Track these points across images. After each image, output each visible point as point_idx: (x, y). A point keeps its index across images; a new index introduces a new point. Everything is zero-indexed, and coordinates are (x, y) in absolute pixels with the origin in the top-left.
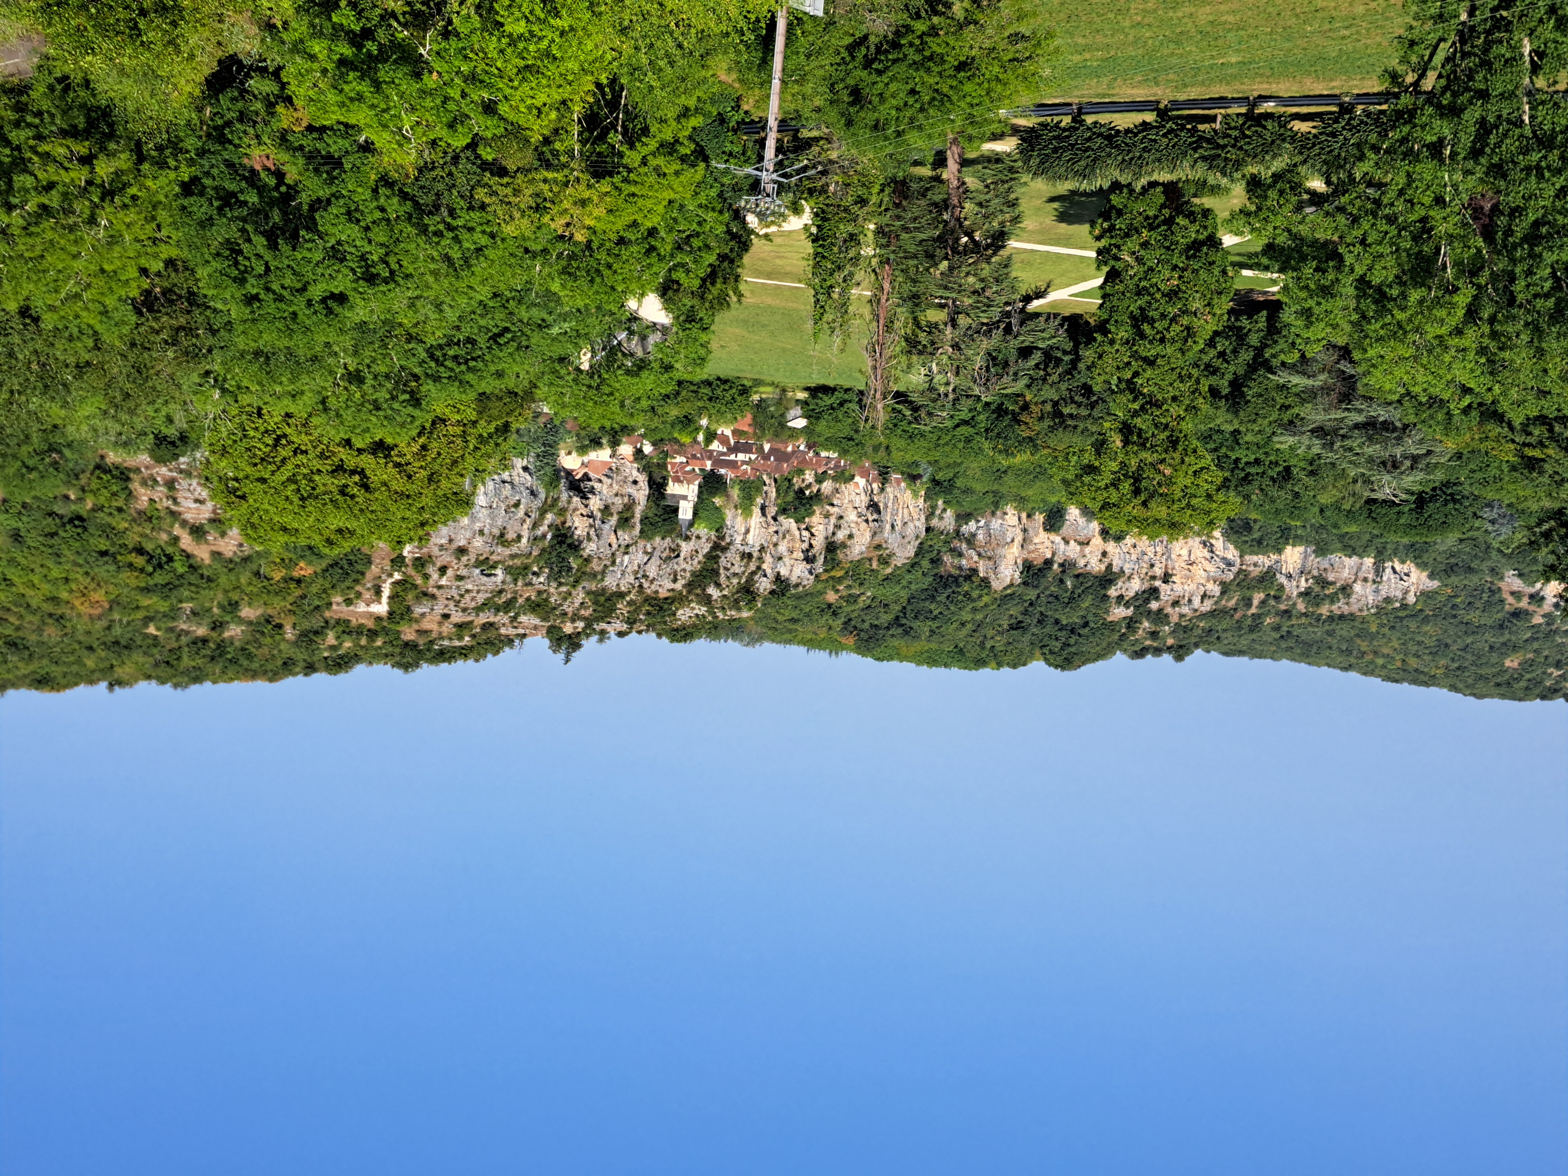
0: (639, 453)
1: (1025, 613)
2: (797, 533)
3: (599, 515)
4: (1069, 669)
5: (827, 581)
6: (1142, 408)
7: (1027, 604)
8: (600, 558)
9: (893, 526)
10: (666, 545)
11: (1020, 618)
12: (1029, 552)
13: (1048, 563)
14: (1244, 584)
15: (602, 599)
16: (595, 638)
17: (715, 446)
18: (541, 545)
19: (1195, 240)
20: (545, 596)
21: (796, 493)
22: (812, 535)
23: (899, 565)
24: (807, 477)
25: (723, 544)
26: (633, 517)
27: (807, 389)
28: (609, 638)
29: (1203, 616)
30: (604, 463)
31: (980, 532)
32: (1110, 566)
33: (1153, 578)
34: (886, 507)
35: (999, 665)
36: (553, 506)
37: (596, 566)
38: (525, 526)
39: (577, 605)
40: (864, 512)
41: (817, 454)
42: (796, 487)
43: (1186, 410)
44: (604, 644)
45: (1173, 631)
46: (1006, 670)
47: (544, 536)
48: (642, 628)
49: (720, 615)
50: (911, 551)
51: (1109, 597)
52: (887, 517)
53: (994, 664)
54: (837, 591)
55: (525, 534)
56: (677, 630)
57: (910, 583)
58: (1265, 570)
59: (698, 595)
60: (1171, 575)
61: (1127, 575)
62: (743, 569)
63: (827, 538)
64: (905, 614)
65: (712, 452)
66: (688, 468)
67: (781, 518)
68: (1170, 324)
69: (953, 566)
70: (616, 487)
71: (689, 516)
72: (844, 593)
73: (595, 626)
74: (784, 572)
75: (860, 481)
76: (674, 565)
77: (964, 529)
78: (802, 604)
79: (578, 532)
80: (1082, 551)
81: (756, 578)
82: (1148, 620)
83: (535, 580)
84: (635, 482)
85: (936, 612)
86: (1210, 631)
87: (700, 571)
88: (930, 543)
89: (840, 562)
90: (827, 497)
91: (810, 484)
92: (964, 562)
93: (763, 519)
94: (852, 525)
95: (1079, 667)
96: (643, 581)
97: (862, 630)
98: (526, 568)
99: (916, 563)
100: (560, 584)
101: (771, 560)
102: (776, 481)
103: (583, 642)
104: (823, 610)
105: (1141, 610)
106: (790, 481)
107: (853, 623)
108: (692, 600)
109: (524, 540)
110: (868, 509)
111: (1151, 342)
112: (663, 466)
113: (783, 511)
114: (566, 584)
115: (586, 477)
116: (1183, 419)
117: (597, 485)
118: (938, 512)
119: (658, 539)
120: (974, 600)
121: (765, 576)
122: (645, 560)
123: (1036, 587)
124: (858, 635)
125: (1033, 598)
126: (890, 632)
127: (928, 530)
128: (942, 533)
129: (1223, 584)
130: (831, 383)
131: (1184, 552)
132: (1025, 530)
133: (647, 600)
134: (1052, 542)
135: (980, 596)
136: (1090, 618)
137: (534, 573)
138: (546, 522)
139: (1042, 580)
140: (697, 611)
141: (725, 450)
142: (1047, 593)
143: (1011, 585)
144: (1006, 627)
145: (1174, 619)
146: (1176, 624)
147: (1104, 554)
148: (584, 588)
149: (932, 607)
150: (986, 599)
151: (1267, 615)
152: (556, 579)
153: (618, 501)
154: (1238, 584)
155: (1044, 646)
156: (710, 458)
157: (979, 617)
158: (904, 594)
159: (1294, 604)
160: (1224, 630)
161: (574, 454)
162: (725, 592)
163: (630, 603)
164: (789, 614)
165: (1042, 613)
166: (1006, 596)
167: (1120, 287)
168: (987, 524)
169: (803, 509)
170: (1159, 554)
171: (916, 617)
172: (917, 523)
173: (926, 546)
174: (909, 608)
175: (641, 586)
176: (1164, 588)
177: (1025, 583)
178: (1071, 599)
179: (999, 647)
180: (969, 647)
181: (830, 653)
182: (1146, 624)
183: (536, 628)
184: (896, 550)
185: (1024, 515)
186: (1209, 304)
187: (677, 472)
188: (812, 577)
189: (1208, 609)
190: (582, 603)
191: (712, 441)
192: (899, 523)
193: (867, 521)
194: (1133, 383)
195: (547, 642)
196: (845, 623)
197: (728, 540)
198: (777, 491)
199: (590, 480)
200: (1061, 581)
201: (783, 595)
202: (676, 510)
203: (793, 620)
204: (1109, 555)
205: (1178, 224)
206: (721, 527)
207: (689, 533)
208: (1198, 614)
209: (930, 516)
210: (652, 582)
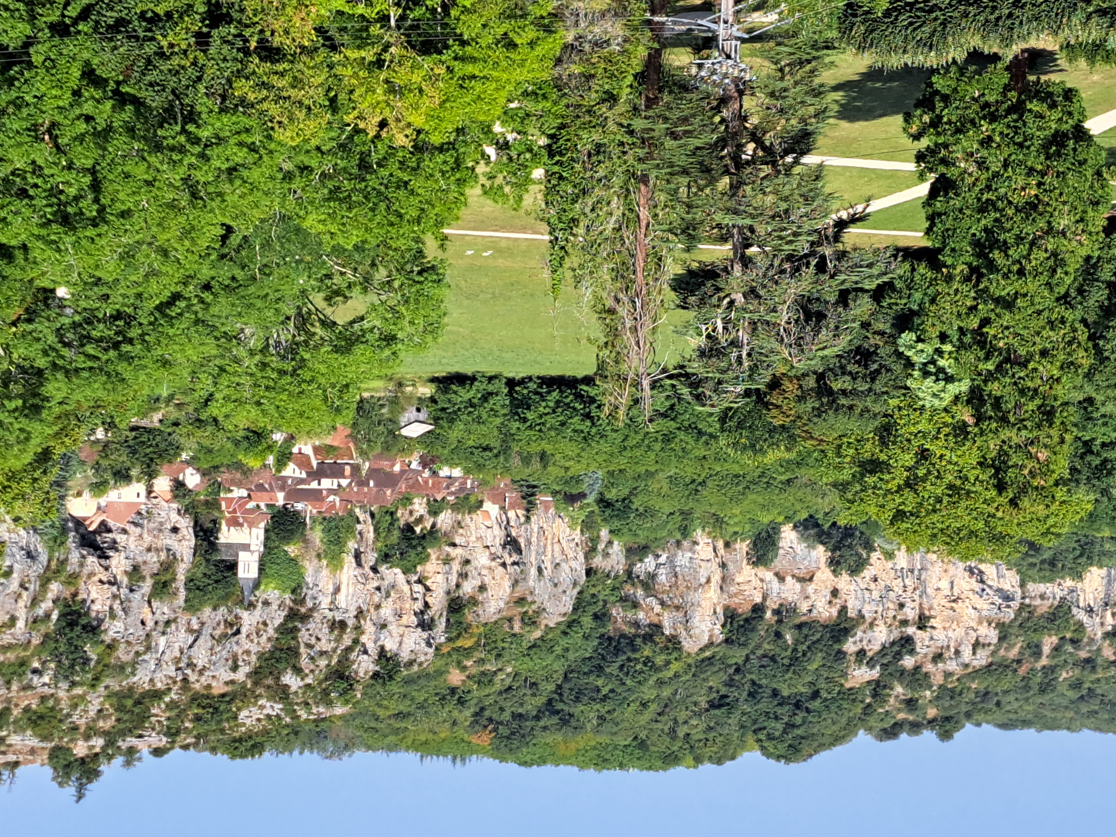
0: (179, 485)
1: (730, 683)
2: (406, 588)
3: (125, 580)
4: (796, 761)
5: (449, 654)
6: (999, 367)
7: (731, 671)
8: (128, 643)
9: (540, 570)
10: (219, 617)
11: (724, 691)
12: (730, 597)
13: (758, 609)
14: (1029, 624)
15: (129, 703)
16: (119, 760)
17: (291, 471)
18: (43, 629)
19: (1057, 131)
20: (51, 703)
21: (403, 531)
22: (428, 589)
23: (552, 625)
24: (416, 507)
25: (303, 610)
26: (174, 580)
27: (433, 380)
28: (140, 759)
29: (977, 673)
30: (129, 505)
31: (662, 571)
32: (843, 609)
33: (905, 623)
34: (529, 542)
35: (698, 760)
36: (57, 572)
37: (123, 654)
38: (21, 603)
39: (92, 714)
40: (499, 551)
41: (434, 473)
42: (402, 523)
43: (1062, 368)
44: (132, 770)
45: (937, 698)
46: (707, 767)
47: (48, 616)
48: (190, 740)
49: (303, 714)
50: (567, 604)
51: (845, 653)
52: (531, 558)
53: (689, 760)
54: (464, 668)
55: (22, 614)
56: (240, 740)
57: (567, 650)
58: (1056, 603)
59: (269, 687)
60: (929, 618)
61: (869, 620)
62: (333, 644)
63: (448, 593)
64: (561, 695)
65: (284, 479)
66: (251, 505)
67: (383, 568)
68: (1030, 249)
69: (625, 623)
70: (148, 539)
71: (253, 573)
72: (474, 671)
73: (120, 743)
74: (390, 645)
75: (491, 508)
76: (232, 646)
77: (639, 568)
78: (412, 690)
79: (95, 607)
80: (803, 590)
81: (353, 656)
82: (901, 683)
83: (36, 680)
84: (175, 530)
85: (605, 691)
86: (987, 693)
87: (271, 653)
88: (593, 591)
89: (469, 626)
90: (445, 534)
91: (422, 516)
92: (641, 615)
93: (358, 571)
94: (484, 572)
95: (811, 756)
96: (189, 672)
97: (501, 723)
98: (23, 663)
99: (574, 621)
100: (73, 684)
101: (373, 629)
102: (372, 515)
103: (102, 768)
104: (443, 698)
105: (891, 669)
106: (392, 514)
107: (487, 713)
108: (260, 696)
109: (20, 624)
110: (504, 547)
111: (1006, 276)
112: (213, 504)
113: (385, 557)
114: (81, 684)
115: (104, 528)
116: (1058, 380)
117: (121, 538)
118: (601, 547)
119: (207, 611)
120: (658, 670)
121: (365, 652)
122: (190, 642)
123: (744, 645)
124: (495, 730)
125: (740, 661)
126: (542, 723)
127: (589, 572)
128: (608, 576)
129: (1001, 626)
130: (468, 370)
131: (944, 584)
132: (723, 566)
133: (195, 698)
134: (762, 580)
135: (668, 663)
136: (822, 685)
137: (35, 671)
138: (50, 596)
139: (750, 635)
140: (268, 711)
141: (304, 475)
142: (759, 652)
143: (711, 644)
144: (704, 705)
145: (938, 679)
146: (940, 687)
147: (835, 593)
148: (107, 687)
149: (600, 682)
150: (675, 667)
151: (1063, 667)
152: (66, 677)
153: (152, 558)
154: (1020, 625)
155: (760, 729)
156: (282, 488)
157: (666, 692)
158: (559, 667)
159: (1099, 649)
160: (1006, 692)
161: (86, 494)
162: (309, 680)
163: (172, 705)
164: (395, 706)
165: (753, 683)
166: (703, 661)
167: (957, 203)
168: (671, 560)
169: (412, 553)
170: (910, 589)
171: (577, 700)
172: (573, 564)
173: (587, 596)
174: (567, 686)
175: (185, 680)
176: (920, 637)
177: (727, 641)
178: (794, 660)
179: (697, 735)
180: (654, 738)
181: (454, 759)
182: (899, 689)
183: (33, 751)
184: (547, 605)
185: (720, 544)
186: (1082, 220)
187: (234, 511)
188: (431, 651)
189: (984, 663)
190: (100, 711)
191: (285, 464)
192: (548, 565)
193: (504, 565)
194: (982, 334)
195: (48, 771)
196: (476, 714)
197: (310, 604)
198: (376, 530)
199: (109, 531)
200: (778, 635)
201: (391, 678)
202: (232, 567)
203: (400, 715)
204: (842, 595)
205: (1030, 111)
206: (299, 586)
207: (253, 598)
208: (970, 670)
209: (590, 552)
210: (201, 673)
